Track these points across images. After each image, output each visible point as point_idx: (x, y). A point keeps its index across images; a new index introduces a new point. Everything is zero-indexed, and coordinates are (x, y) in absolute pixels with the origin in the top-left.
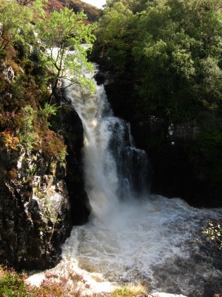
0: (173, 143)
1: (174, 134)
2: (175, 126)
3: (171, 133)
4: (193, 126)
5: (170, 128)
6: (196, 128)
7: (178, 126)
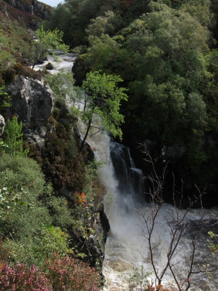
0: (164, 161)
1: (165, 154)
2: (167, 148)
3: (163, 154)
4: (180, 146)
5: (163, 150)
6: (183, 147)
7: (169, 148)
